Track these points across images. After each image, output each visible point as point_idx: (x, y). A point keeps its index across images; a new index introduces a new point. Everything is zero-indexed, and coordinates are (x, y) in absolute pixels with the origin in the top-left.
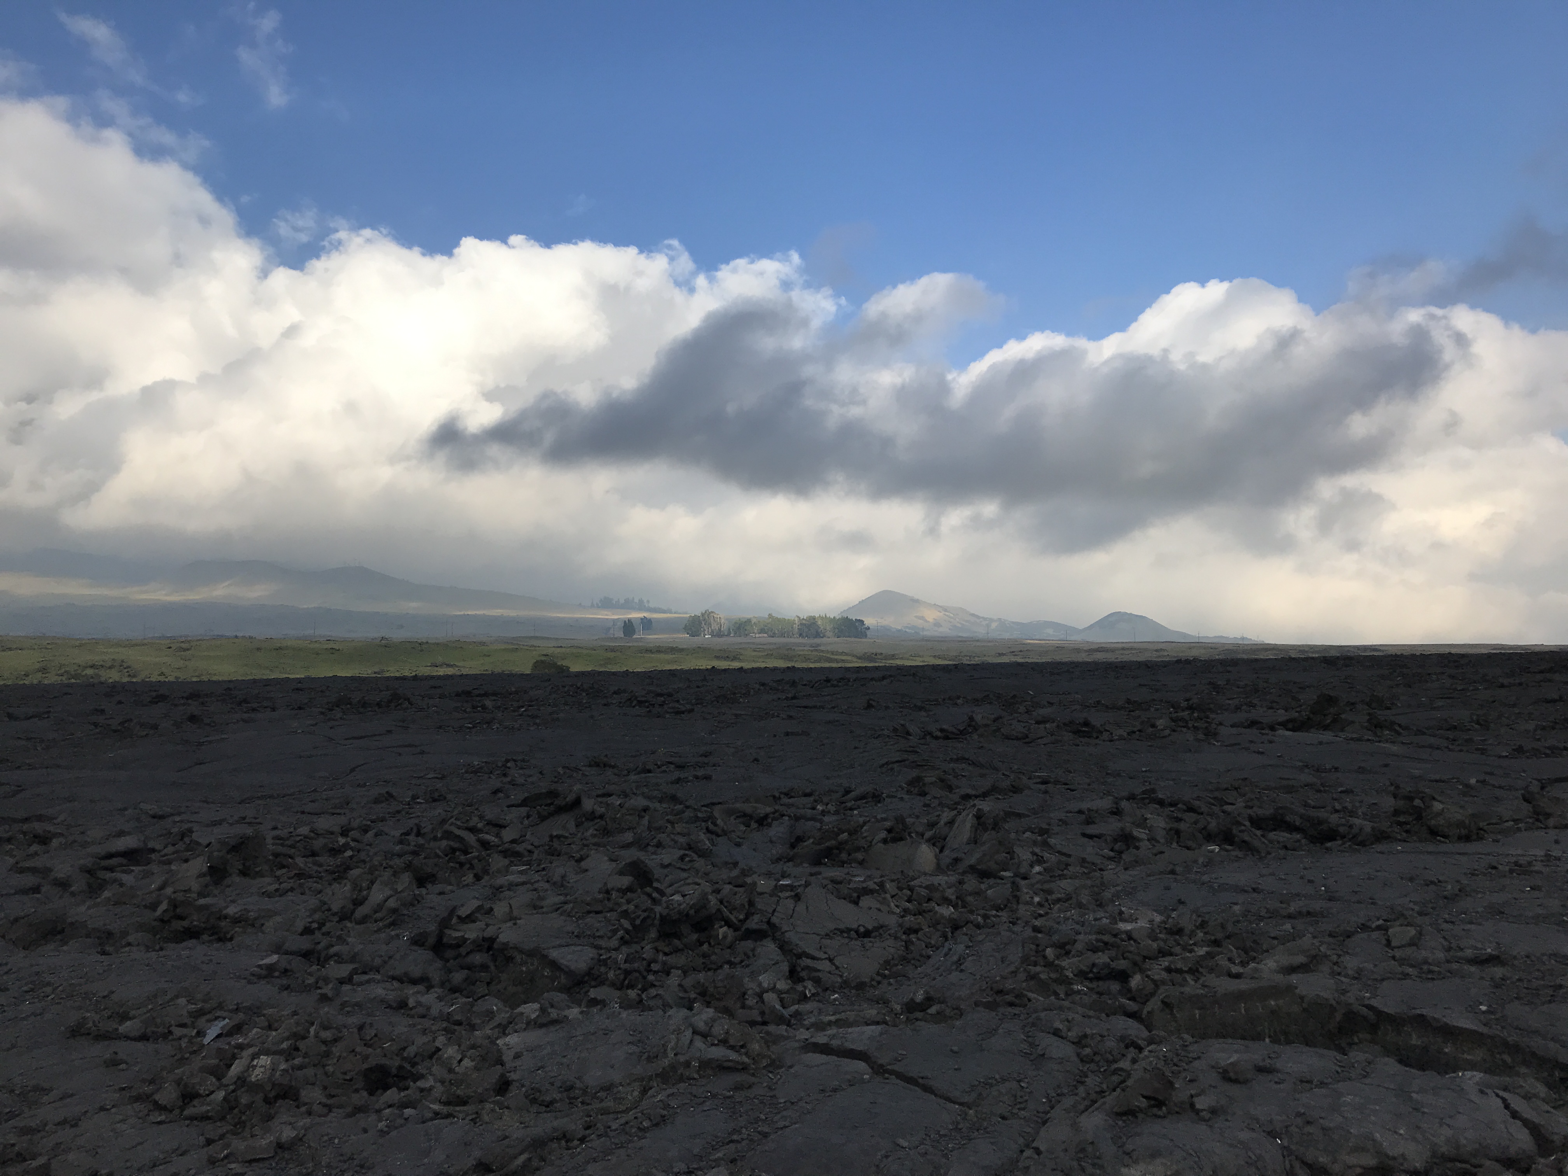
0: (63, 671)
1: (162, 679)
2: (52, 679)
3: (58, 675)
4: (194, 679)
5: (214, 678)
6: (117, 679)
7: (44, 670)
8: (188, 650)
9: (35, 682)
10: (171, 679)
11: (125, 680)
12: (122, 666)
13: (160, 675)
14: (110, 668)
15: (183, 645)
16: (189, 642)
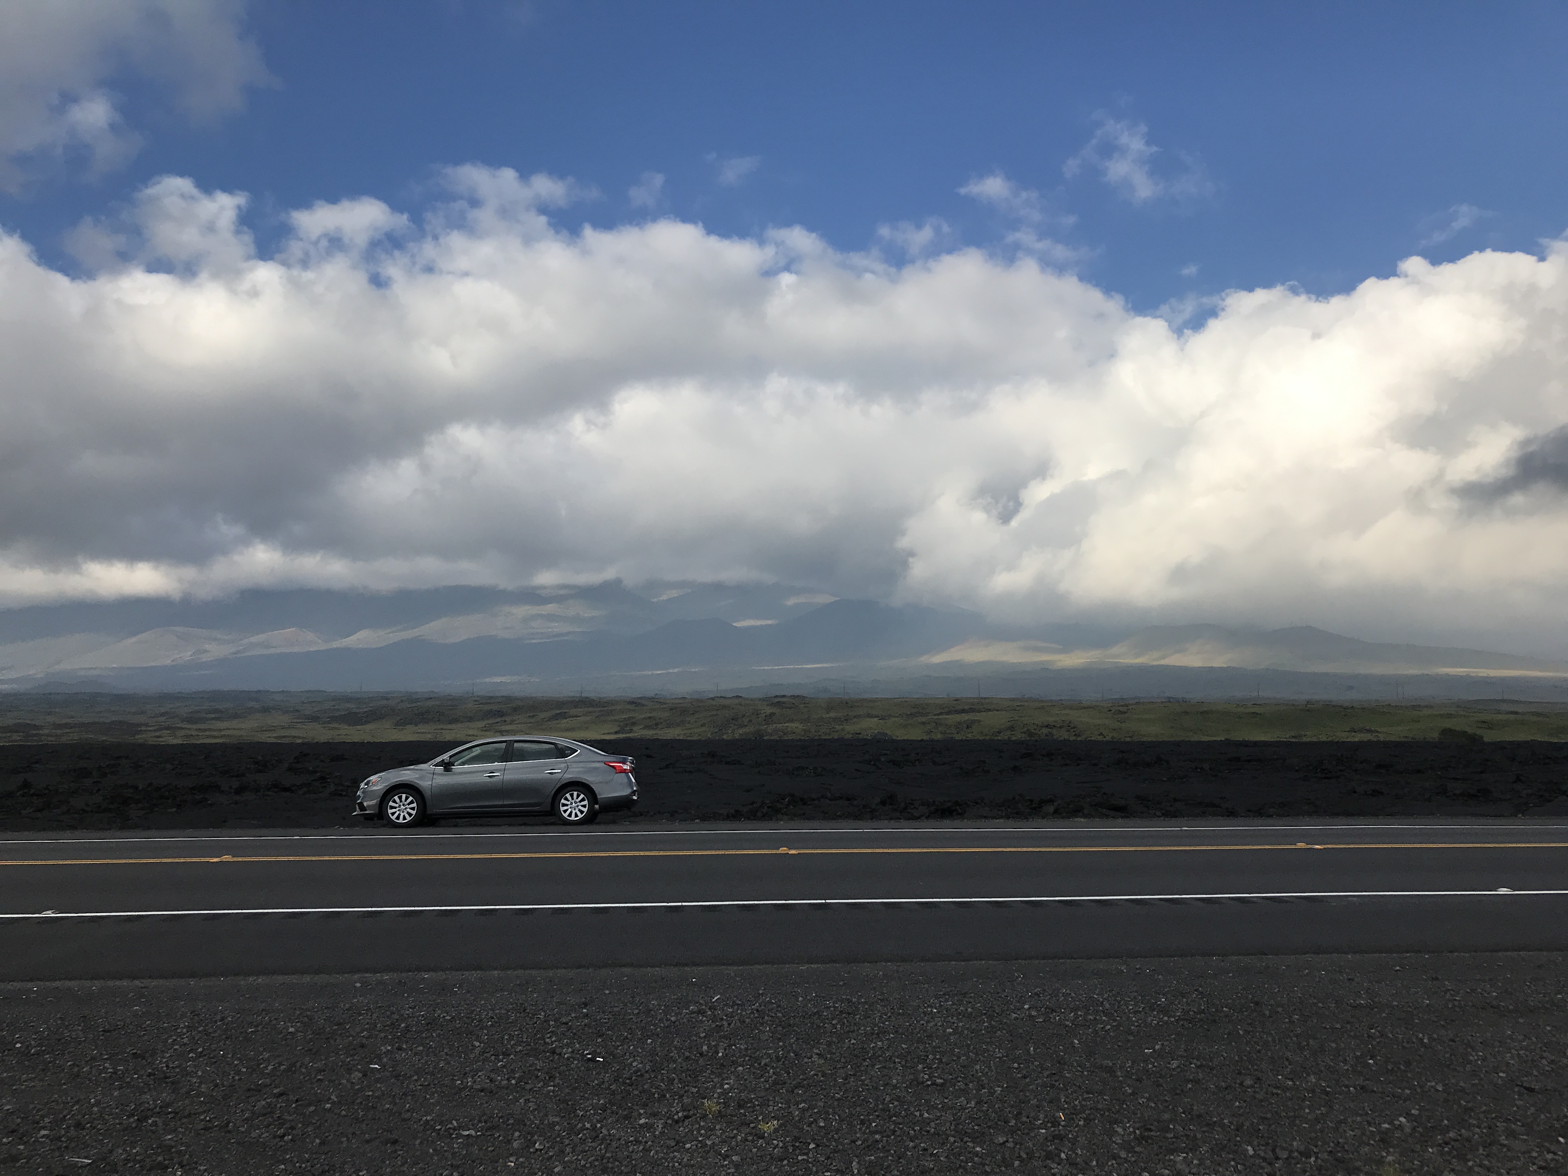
0: (1025, 729)
1: (1100, 738)
2: (1018, 736)
3: (1022, 733)
4: (1128, 739)
5: (1145, 739)
6: (1066, 737)
7: (1012, 728)
8: (1125, 713)
9: (1006, 737)
10: (1108, 738)
11: (1072, 738)
12: (1070, 726)
13: (1099, 735)
14: (1061, 727)
15: (1121, 709)
16: (1126, 705)
